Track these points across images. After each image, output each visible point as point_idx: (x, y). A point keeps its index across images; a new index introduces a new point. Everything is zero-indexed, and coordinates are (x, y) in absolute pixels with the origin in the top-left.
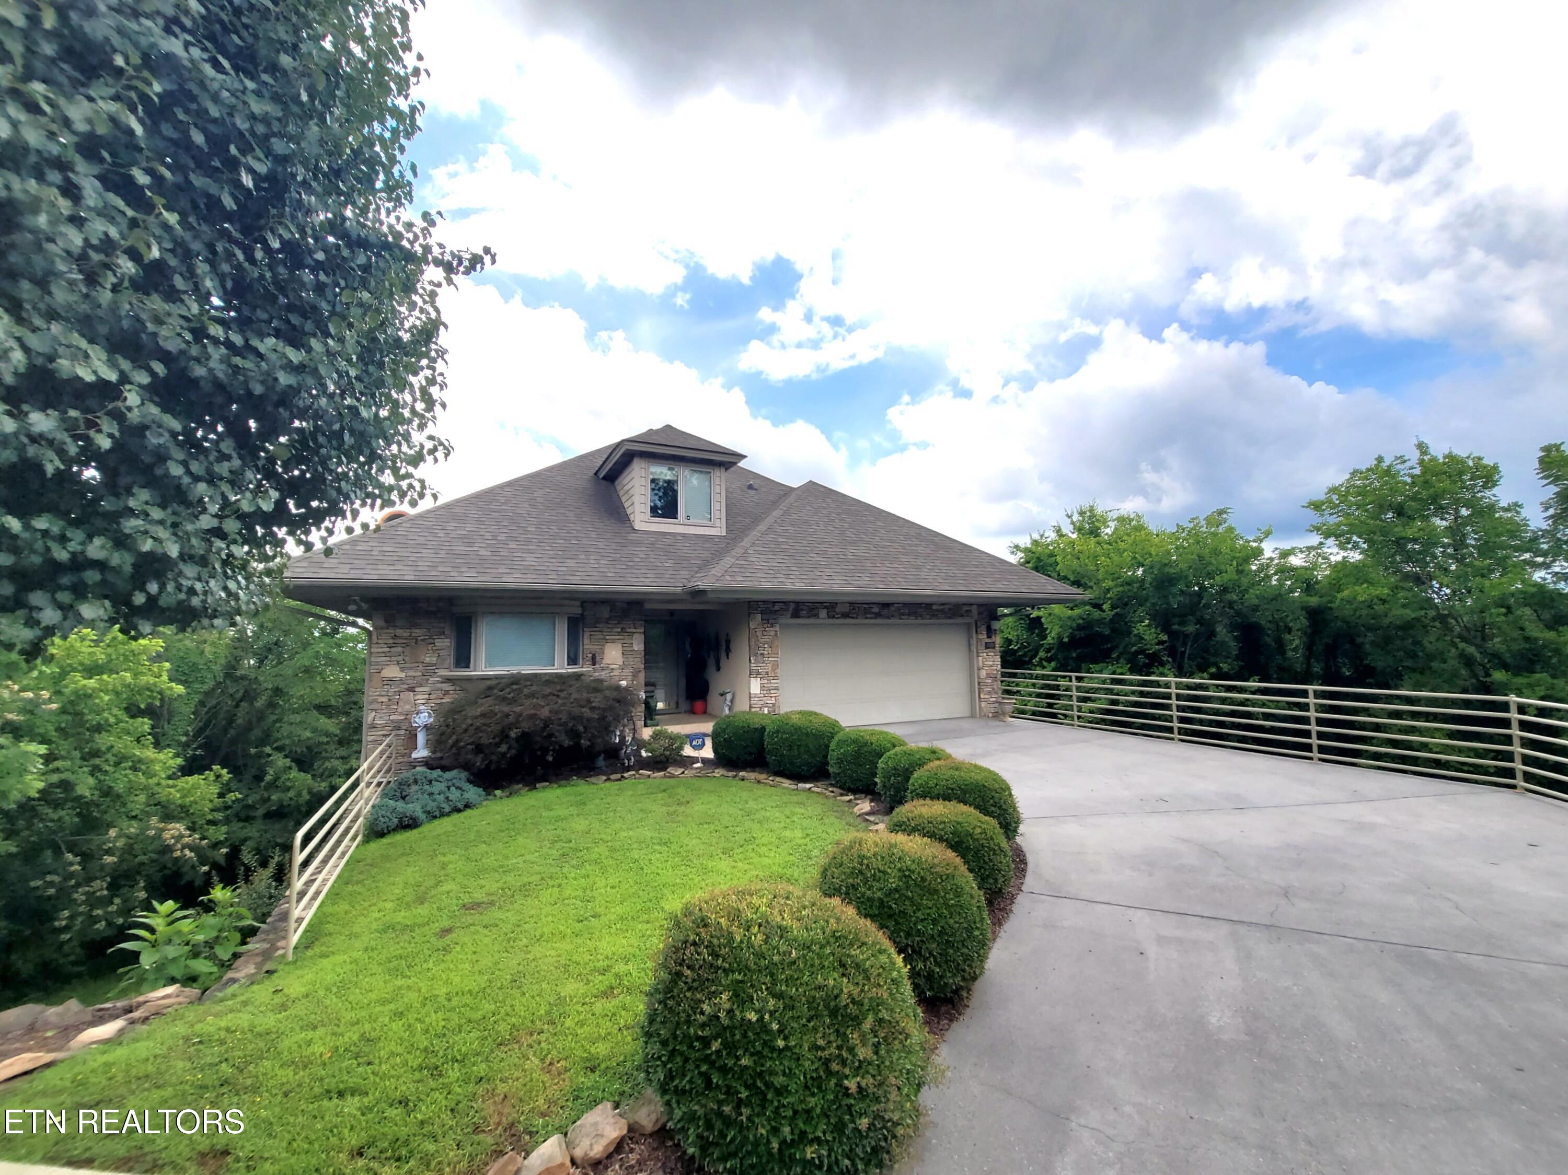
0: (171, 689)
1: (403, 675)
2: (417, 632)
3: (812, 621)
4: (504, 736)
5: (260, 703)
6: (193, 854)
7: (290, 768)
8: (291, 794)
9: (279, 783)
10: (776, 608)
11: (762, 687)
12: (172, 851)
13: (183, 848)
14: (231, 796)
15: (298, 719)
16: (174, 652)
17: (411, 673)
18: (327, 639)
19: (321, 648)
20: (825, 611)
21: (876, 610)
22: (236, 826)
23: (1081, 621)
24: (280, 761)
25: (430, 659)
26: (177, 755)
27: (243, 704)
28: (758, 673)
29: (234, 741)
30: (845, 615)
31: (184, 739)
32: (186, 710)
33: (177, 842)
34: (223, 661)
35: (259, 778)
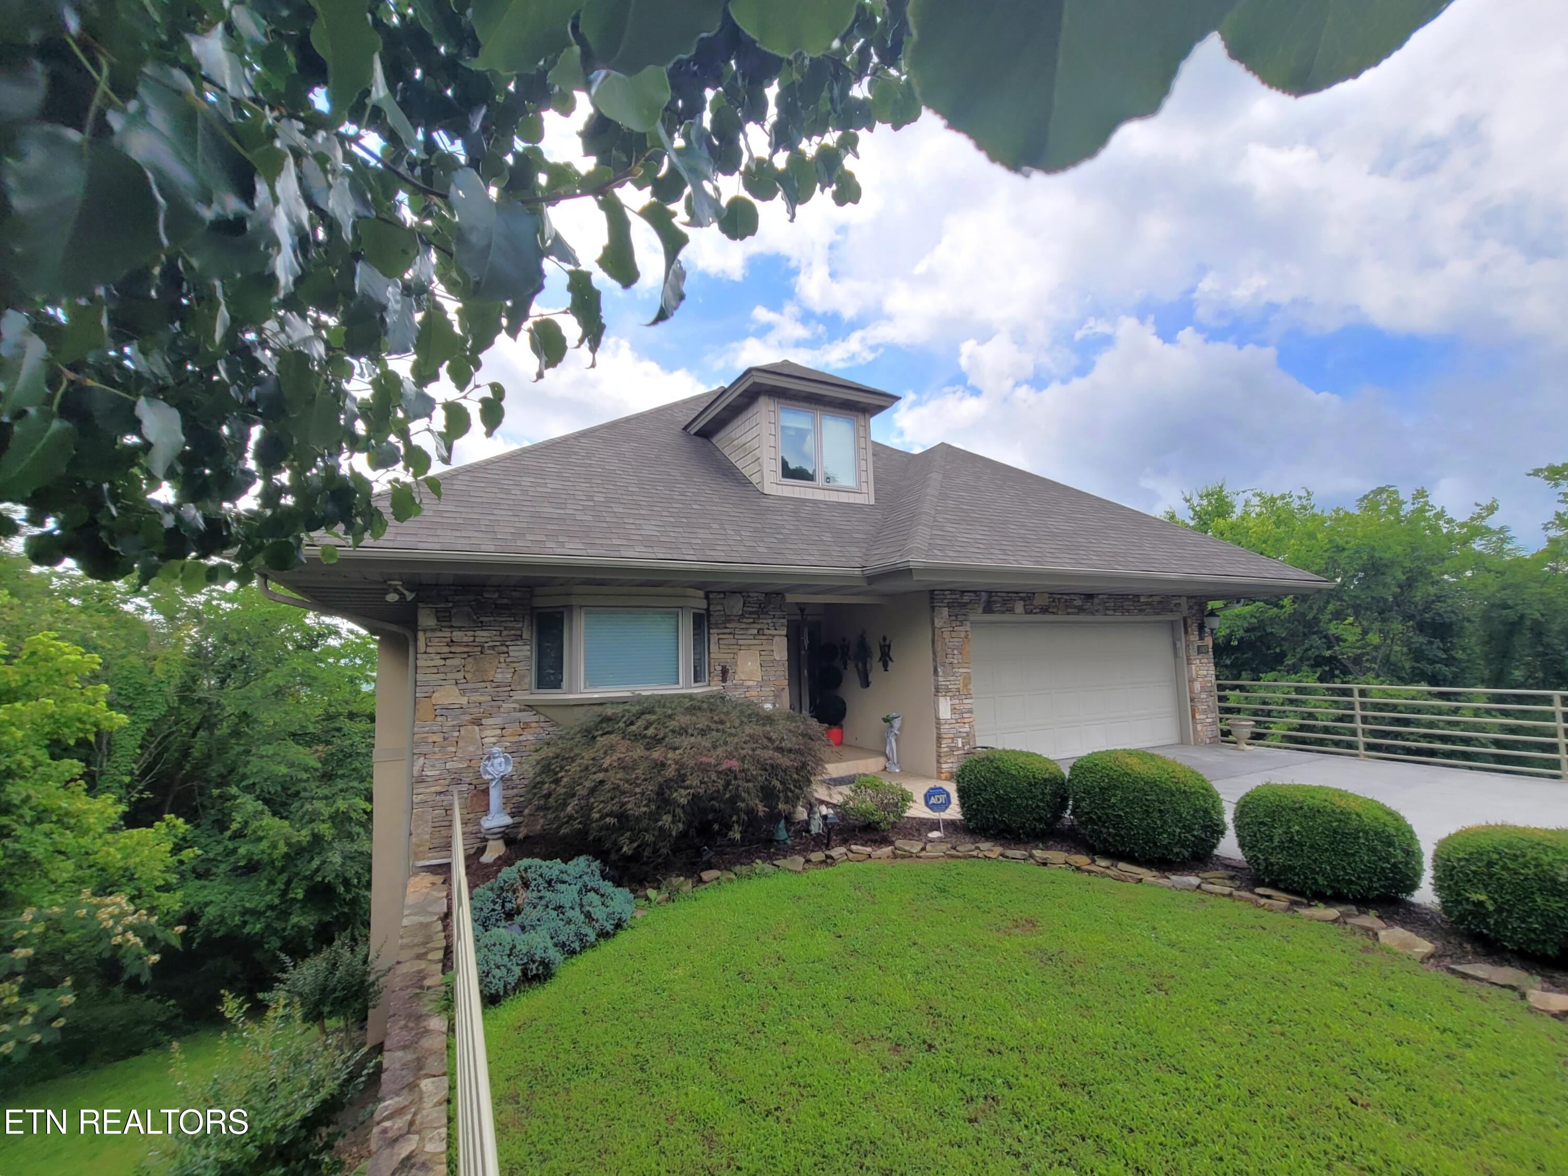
0: (110, 719)
1: (464, 701)
2: (483, 635)
3: (1007, 617)
4: (662, 799)
5: (223, 730)
6: (138, 939)
7: (262, 813)
8: (264, 844)
9: (249, 831)
10: (966, 599)
11: (953, 709)
12: (110, 937)
13: (125, 931)
14: (188, 854)
15: (271, 752)
16: (115, 670)
17: (476, 697)
18: (301, 653)
19: (298, 663)
20: (1022, 603)
21: (1078, 602)
22: (193, 884)
23: (1254, 621)
24: (249, 804)
25: (503, 675)
26: (120, 801)
27: (201, 733)
28: (948, 690)
29: (190, 777)
30: (1044, 610)
31: (127, 779)
32: (130, 744)
33: (116, 923)
34: (177, 681)
35: (221, 824)
